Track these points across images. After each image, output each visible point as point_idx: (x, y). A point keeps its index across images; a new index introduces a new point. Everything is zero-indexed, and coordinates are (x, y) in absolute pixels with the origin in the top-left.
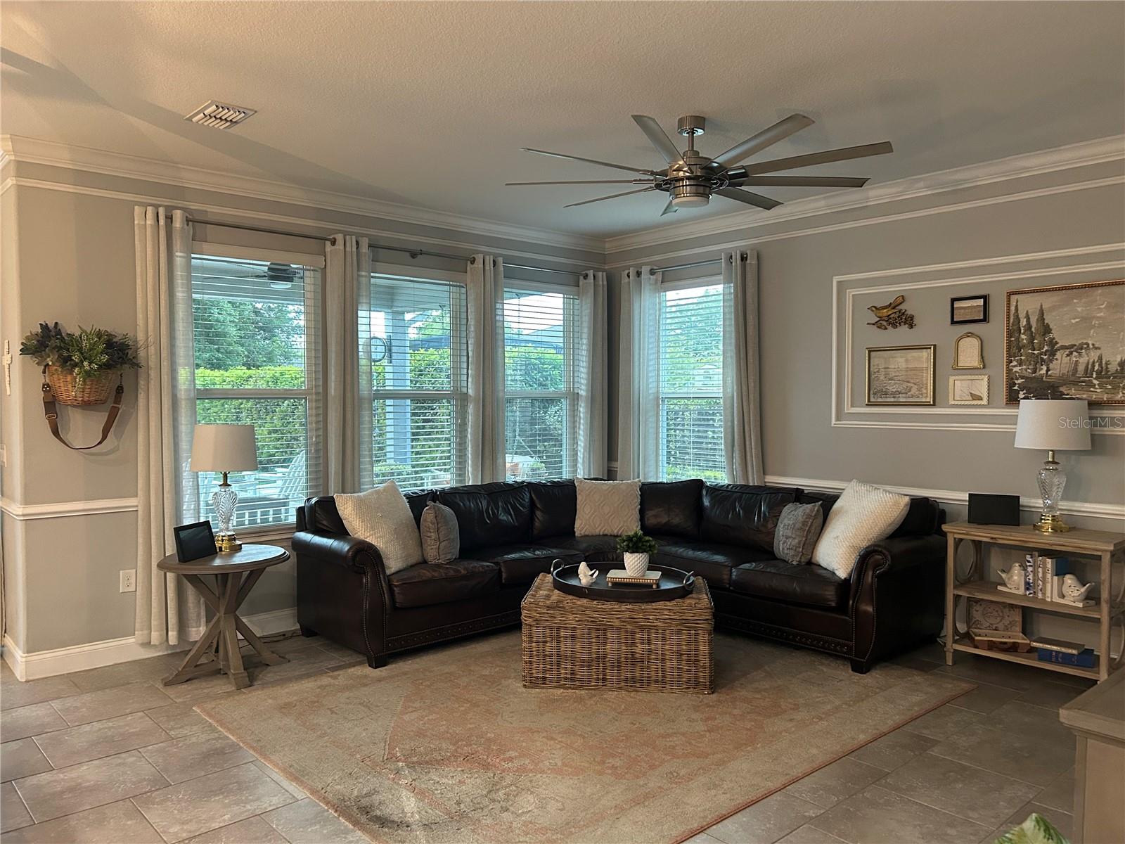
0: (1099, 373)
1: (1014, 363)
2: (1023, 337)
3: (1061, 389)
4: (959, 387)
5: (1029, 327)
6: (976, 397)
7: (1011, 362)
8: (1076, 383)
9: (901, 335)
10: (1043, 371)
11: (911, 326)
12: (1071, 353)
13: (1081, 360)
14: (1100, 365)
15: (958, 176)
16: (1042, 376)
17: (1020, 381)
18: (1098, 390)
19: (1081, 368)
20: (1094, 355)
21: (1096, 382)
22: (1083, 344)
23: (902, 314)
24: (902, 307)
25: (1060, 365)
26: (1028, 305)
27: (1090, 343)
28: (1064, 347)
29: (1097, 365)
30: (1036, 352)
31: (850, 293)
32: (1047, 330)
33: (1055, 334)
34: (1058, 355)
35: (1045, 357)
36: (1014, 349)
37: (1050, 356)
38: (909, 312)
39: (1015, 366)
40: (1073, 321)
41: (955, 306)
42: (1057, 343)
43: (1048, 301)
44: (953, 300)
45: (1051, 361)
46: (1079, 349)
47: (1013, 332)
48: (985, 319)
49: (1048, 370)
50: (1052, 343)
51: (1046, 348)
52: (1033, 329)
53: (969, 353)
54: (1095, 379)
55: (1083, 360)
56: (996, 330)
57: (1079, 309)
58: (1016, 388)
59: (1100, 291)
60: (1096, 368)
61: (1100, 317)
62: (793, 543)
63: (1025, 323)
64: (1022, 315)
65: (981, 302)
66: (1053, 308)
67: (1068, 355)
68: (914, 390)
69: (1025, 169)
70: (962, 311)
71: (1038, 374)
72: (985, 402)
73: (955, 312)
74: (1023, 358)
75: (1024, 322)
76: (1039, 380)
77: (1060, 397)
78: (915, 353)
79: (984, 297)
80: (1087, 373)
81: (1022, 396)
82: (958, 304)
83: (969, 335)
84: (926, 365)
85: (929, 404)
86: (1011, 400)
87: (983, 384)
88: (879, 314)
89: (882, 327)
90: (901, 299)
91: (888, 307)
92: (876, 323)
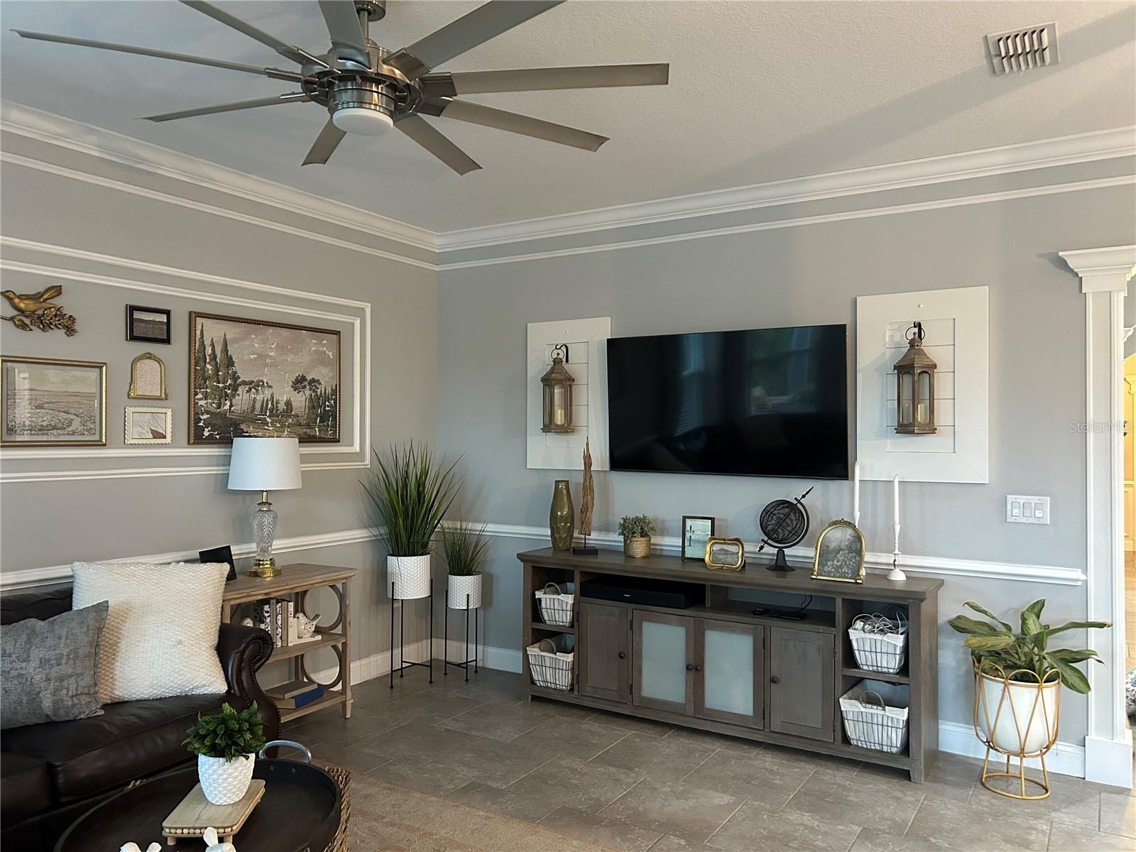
0: (271, 411)
1: (200, 396)
2: (209, 366)
3: (243, 426)
4: (137, 420)
5: (214, 357)
6: (157, 435)
7: (196, 394)
8: (253, 421)
9: (51, 343)
10: (227, 407)
11: (70, 330)
12: (250, 389)
13: (258, 398)
14: (272, 404)
16: (225, 412)
17: (205, 416)
18: (271, 429)
19: (258, 406)
20: (268, 393)
21: (269, 420)
22: (259, 381)
23: (59, 314)
24: (58, 302)
25: (242, 400)
26: (212, 332)
27: (265, 380)
28: (244, 383)
29: (270, 403)
30: (221, 385)
32: (230, 363)
33: (237, 367)
34: (240, 391)
35: (229, 392)
36: (197, 379)
37: (233, 390)
38: (67, 311)
39: (200, 399)
40: (252, 357)
41: (134, 317)
42: (239, 378)
43: (231, 331)
44: (132, 309)
45: (234, 396)
46: (255, 385)
47: (197, 357)
48: (167, 341)
49: (231, 406)
50: (235, 377)
51: (229, 382)
52: (218, 360)
53: (149, 378)
54: (268, 417)
55: (259, 397)
56: (176, 353)
57: (256, 345)
58: (201, 424)
59: (271, 330)
60: (269, 406)
61: (271, 356)
63: (210, 352)
64: (208, 342)
65: (163, 318)
66: (235, 340)
67: (248, 391)
68: (76, 424)
70: (143, 325)
71: (222, 409)
72: (168, 440)
73: (135, 324)
74: (209, 391)
75: (208, 350)
76: (223, 415)
77: (241, 434)
78: (77, 372)
79: (168, 313)
80: (263, 411)
81: (206, 433)
82: (137, 315)
83: (149, 356)
84: (95, 390)
85: (99, 444)
86: (197, 438)
87: (170, 419)
88: (22, 305)
89: (24, 326)
90: (57, 290)
91: (36, 297)
92: (12, 319)
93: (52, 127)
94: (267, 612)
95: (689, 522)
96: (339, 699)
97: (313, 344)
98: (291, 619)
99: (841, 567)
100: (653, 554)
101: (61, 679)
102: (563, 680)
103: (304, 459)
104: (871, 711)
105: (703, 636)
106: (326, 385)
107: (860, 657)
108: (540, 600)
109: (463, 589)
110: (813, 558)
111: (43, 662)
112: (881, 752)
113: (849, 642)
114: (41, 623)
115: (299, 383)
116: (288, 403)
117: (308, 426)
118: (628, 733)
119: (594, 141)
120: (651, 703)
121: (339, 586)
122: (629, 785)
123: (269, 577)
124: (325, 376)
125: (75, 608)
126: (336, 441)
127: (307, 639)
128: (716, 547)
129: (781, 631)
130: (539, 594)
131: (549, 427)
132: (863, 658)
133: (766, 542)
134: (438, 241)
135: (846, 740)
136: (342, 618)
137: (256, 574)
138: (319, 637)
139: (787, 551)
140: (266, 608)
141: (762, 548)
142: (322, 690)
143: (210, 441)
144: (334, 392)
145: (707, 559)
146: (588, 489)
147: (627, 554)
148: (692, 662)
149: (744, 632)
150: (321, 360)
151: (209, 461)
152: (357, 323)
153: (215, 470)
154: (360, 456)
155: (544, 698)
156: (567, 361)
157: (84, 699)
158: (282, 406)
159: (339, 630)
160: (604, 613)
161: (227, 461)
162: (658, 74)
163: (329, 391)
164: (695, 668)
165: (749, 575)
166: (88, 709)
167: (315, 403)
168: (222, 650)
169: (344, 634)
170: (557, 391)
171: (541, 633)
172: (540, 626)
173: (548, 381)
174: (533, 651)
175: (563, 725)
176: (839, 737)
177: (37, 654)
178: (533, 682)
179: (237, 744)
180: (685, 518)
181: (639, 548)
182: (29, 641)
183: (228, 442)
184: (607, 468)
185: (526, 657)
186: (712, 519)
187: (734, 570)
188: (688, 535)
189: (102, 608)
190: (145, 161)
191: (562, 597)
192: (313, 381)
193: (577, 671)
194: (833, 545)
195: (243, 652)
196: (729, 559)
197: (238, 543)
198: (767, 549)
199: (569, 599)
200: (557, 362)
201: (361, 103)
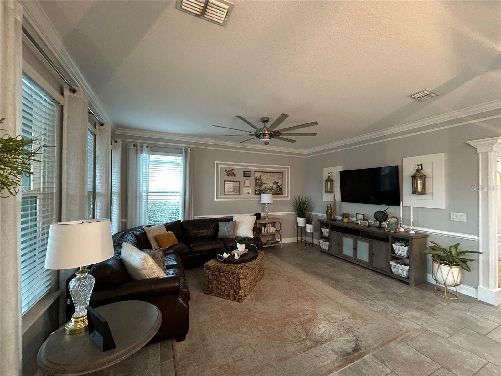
2: (257, 181)
3: (264, 191)
4: (246, 191)
5: (258, 179)
6: (249, 193)
9: (232, 178)
11: (235, 176)
14: (269, 187)
17: (257, 190)
18: (269, 192)
19: (266, 188)
21: (268, 190)
23: (233, 173)
24: (233, 171)
25: (263, 187)
26: (258, 174)
27: (268, 183)
28: (264, 183)
30: (259, 184)
31: (220, 166)
32: (261, 180)
35: (261, 185)
36: (255, 183)
38: (234, 173)
39: (256, 187)
40: (265, 179)
43: (261, 174)
44: (244, 172)
46: (266, 184)
47: (255, 179)
48: (250, 177)
49: (261, 188)
50: (262, 182)
53: (247, 183)
55: (267, 186)
56: (252, 179)
57: (266, 176)
59: (269, 173)
61: (269, 178)
62: (232, 232)
64: (257, 176)
65: (249, 173)
66: (262, 176)
67: (264, 185)
68: (236, 191)
69: (258, 147)
72: (250, 194)
74: (257, 185)
75: (257, 178)
76: (260, 190)
77: (263, 193)
78: (236, 183)
79: (250, 172)
80: (267, 188)
81: (257, 193)
82: (245, 173)
83: (247, 179)
84: (238, 185)
85: (239, 195)
86: (255, 194)
87: (250, 190)
88: (228, 173)
89: (228, 176)
90: (233, 170)
91: (229, 171)
92: (226, 175)
93: (232, 143)
95: (358, 215)
96: (280, 244)
97: (277, 175)
98: (271, 228)
99: (392, 228)
100: (349, 222)
101: (229, 231)
102: (327, 248)
103: (273, 197)
104: (398, 265)
105: (357, 242)
106: (280, 183)
107: (396, 252)
108: (322, 230)
109: (309, 228)
110: (385, 225)
111: (227, 228)
112: (401, 277)
113: (393, 247)
114: (227, 223)
115: (274, 183)
116: (272, 187)
117: (276, 191)
118: (338, 261)
119: (315, 134)
120: (345, 256)
121: (280, 222)
122: (330, 270)
123: (267, 219)
124: (280, 182)
125: (233, 220)
126: (282, 194)
127: (274, 232)
128: (362, 221)
129: (376, 242)
130: (322, 229)
131: (327, 191)
132: (397, 252)
133: (376, 221)
134: (306, 151)
135: (392, 272)
136: (281, 229)
137: (265, 219)
138: (276, 232)
139: (381, 223)
140: (266, 225)
141: (375, 222)
142: (277, 242)
143: (258, 194)
144: (282, 184)
145: (359, 224)
146: (335, 206)
147: (342, 221)
148: (354, 248)
149: (366, 242)
150: (279, 178)
151: (257, 198)
152: (287, 170)
153: (258, 199)
154: (287, 197)
155: (323, 251)
156: (332, 176)
157: (232, 235)
158: (271, 188)
159: (280, 231)
160: (335, 234)
161: (260, 198)
162: (316, 123)
163: (281, 184)
164: (355, 249)
165: (371, 229)
166: (233, 237)
167: (278, 187)
168: (253, 231)
169: (281, 232)
170: (329, 183)
171: (323, 237)
172: (322, 236)
173: (327, 181)
174: (320, 241)
175: (325, 257)
176: (390, 270)
177: (226, 227)
178: (321, 248)
179: (241, 242)
180: (357, 214)
181: (346, 220)
182: (225, 225)
183: (260, 194)
184: (341, 201)
185: (319, 242)
186: (363, 215)
187: (366, 227)
188: (357, 218)
189: (236, 221)
190: (246, 146)
191: (326, 230)
192: (277, 182)
193: (330, 246)
194: (391, 223)
195: (257, 231)
196: (365, 224)
197: (261, 213)
198: (376, 222)
199: (328, 230)
200: (329, 177)
201: (264, 138)
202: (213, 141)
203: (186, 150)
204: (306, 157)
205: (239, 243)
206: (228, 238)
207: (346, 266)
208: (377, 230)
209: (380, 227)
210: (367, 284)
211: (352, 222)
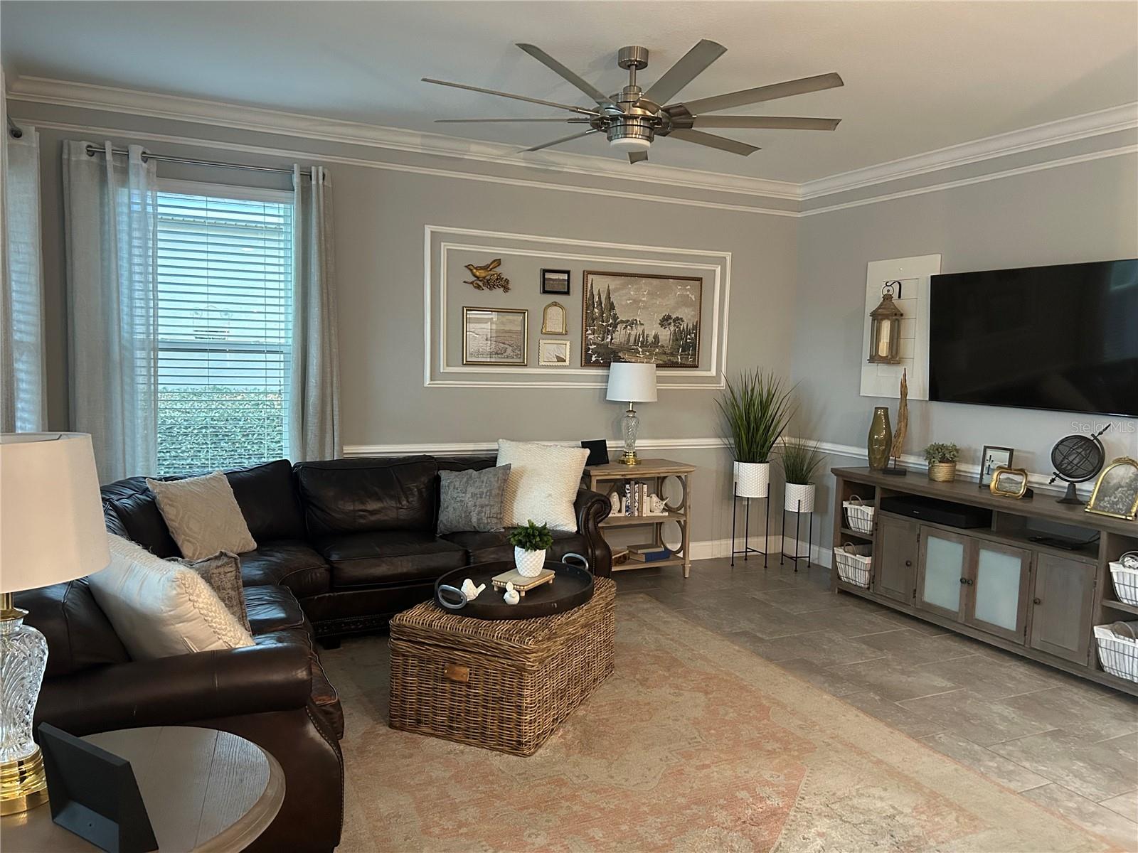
0: (642, 343)
1: (589, 332)
2: (596, 310)
3: (620, 354)
4: (548, 349)
5: (600, 303)
6: (560, 359)
7: (587, 330)
8: (628, 350)
9: (496, 297)
10: (609, 340)
11: (506, 289)
12: (627, 326)
13: (632, 333)
14: (643, 337)
15: (552, 158)
16: (608, 343)
17: (592, 347)
18: (642, 356)
19: (632, 339)
20: (640, 329)
21: (640, 350)
22: (633, 320)
23: (499, 278)
24: (498, 270)
25: (620, 335)
26: (600, 284)
27: (638, 320)
28: (622, 322)
29: (641, 336)
30: (604, 324)
31: (444, 247)
32: (612, 307)
33: (617, 311)
34: (618, 328)
35: (610, 329)
36: (588, 320)
37: (613, 328)
38: (504, 276)
39: (590, 334)
40: (628, 302)
41: (546, 277)
42: (618, 318)
43: (613, 283)
44: (545, 271)
45: (614, 332)
46: (630, 324)
47: (588, 304)
48: (567, 293)
49: (612, 339)
50: (615, 318)
51: (611, 321)
52: (603, 305)
53: (555, 320)
54: (640, 347)
55: (633, 333)
56: (574, 301)
57: (632, 293)
58: (590, 352)
59: (644, 280)
60: (641, 339)
61: (644, 301)
62: (493, 511)
63: (597, 299)
64: (595, 293)
65: (565, 276)
66: (616, 290)
67: (624, 328)
68: (509, 351)
69: (601, 170)
70: (552, 282)
71: (605, 341)
72: (567, 363)
73: (546, 282)
74: (596, 328)
75: (596, 299)
76: (606, 346)
77: (618, 360)
78: (510, 317)
79: (568, 272)
80: (636, 343)
81: (593, 359)
82: (548, 276)
83: (555, 304)
84: (519, 328)
85: (523, 365)
86: (587, 363)
87: (566, 349)
88: (478, 274)
89: (478, 287)
90: (498, 262)
91: (484, 268)
92: (472, 283)
93: (495, 152)
94: (628, 490)
95: (989, 452)
96: (679, 563)
97: (678, 289)
98: (645, 497)
99: (1117, 503)
100: (956, 479)
101: (482, 507)
102: (862, 579)
103: (660, 380)
104: (1124, 642)
105: (978, 554)
106: (688, 321)
107: (1121, 591)
108: (846, 508)
109: (797, 496)
110: (1090, 492)
111: (474, 495)
112: (1132, 682)
113: (1110, 574)
114: (475, 472)
115: (665, 321)
116: (656, 337)
117: (672, 354)
118: (904, 628)
119: (832, 124)
120: (930, 608)
121: (683, 477)
122: (867, 658)
123: (631, 464)
124: (687, 316)
125: (498, 465)
126: (695, 366)
127: (657, 513)
128: (1003, 476)
129: (1046, 557)
130: (846, 504)
131: (875, 358)
132: (1123, 593)
133: (1057, 475)
134: (800, 191)
135: (1100, 667)
136: (684, 504)
137: (624, 462)
138: (666, 514)
139: (1078, 486)
140: (627, 486)
141: (1053, 480)
142: (668, 554)
143: (596, 364)
144: (695, 327)
145: (992, 485)
146: (904, 416)
147: (929, 476)
148: (966, 577)
149: (1014, 555)
150: (685, 302)
151: (594, 379)
152: (718, 270)
153: (599, 386)
154: (716, 379)
155: (847, 592)
156: (900, 297)
157: (494, 521)
158: (651, 339)
159: (682, 511)
160: (897, 525)
161: (606, 379)
162: (834, 80)
163: (690, 326)
164: (969, 581)
165: (1036, 506)
166: (496, 527)
167: (678, 336)
168: (577, 505)
169: (685, 515)
170: (886, 326)
171: (848, 538)
172: (847, 532)
173: (877, 316)
174: (839, 551)
175: (853, 613)
176: (1093, 662)
177: (471, 490)
178: (839, 578)
179: (531, 542)
180: (986, 448)
181: (942, 472)
182: (467, 482)
183: (607, 365)
184: (928, 399)
185: (834, 555)
186: (1011, 451)
187: (1016, 498)
188: (987, 464)
189: (508, 467)
190: (554, 164)
191: (864, 508)
192: (677, 319)
193: (874, 572)
194: (1114, 482)
195: (589, 509)
196: (1013, 488)
197: (610, 440)
198: (1058, 482)
199: (870, 511)
200: (887, 298)
201: (625, 135)
202: (418, 140)
203: (306, 176)
204: (799, 215)
205: (522, 545)
206: (476, 532)
207: (931, 643)
208: (1061, 511)
209: (1072, 500)
210: (998, 708)
211: (969, 480)
